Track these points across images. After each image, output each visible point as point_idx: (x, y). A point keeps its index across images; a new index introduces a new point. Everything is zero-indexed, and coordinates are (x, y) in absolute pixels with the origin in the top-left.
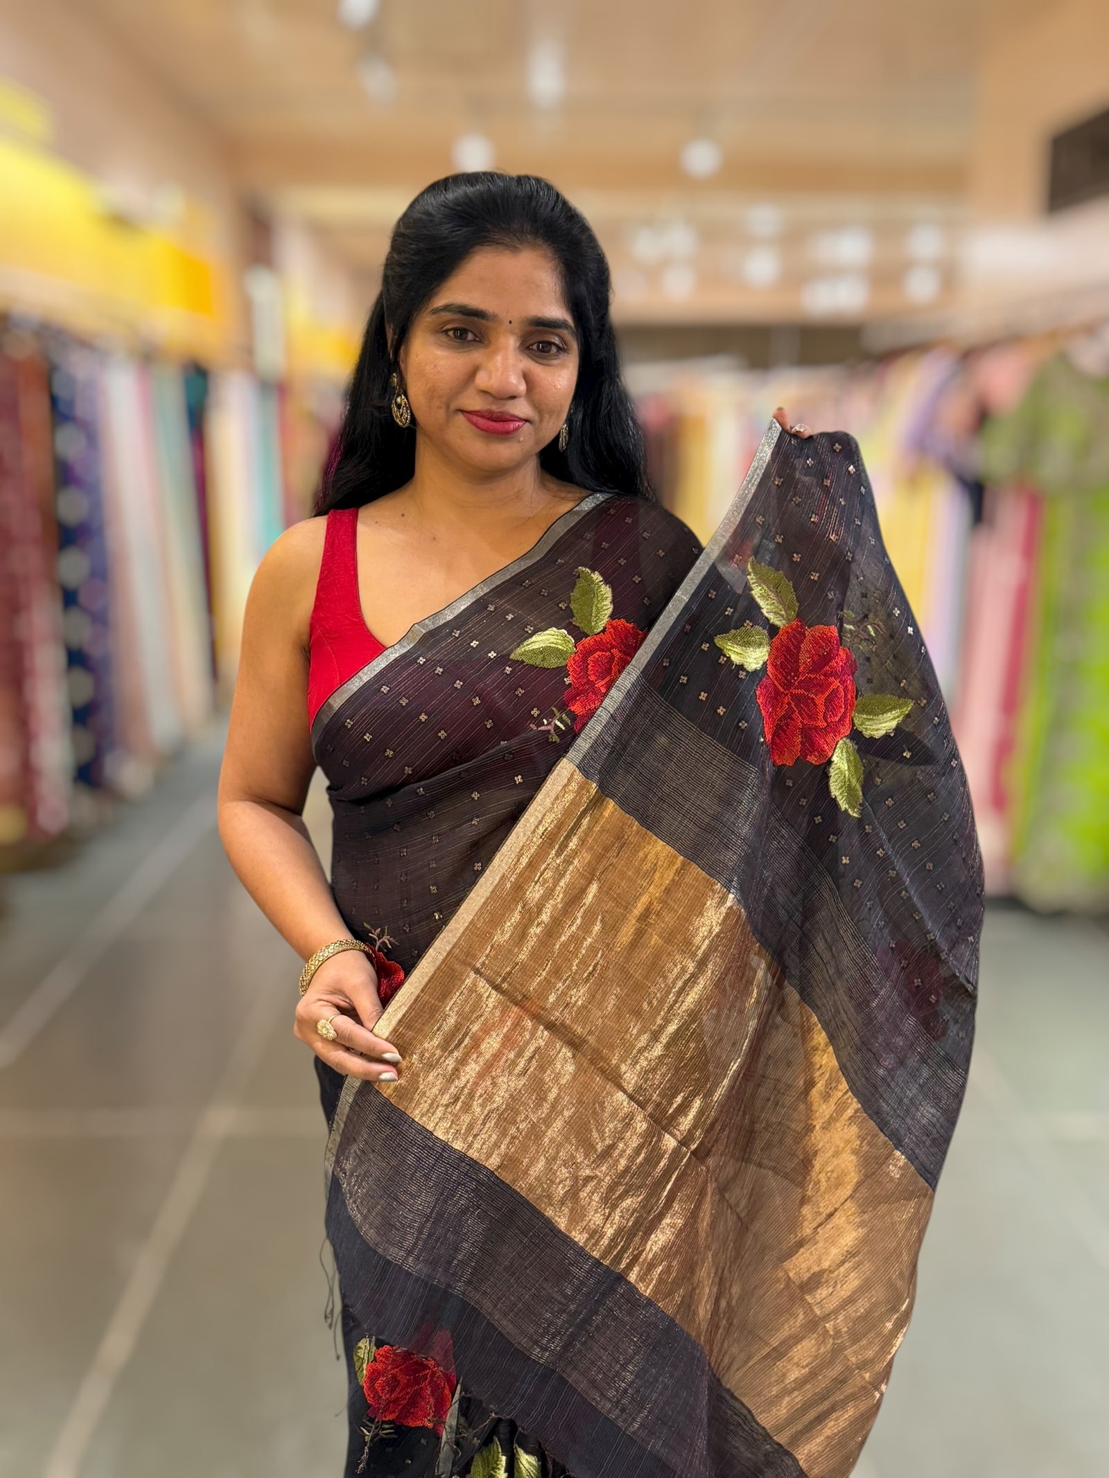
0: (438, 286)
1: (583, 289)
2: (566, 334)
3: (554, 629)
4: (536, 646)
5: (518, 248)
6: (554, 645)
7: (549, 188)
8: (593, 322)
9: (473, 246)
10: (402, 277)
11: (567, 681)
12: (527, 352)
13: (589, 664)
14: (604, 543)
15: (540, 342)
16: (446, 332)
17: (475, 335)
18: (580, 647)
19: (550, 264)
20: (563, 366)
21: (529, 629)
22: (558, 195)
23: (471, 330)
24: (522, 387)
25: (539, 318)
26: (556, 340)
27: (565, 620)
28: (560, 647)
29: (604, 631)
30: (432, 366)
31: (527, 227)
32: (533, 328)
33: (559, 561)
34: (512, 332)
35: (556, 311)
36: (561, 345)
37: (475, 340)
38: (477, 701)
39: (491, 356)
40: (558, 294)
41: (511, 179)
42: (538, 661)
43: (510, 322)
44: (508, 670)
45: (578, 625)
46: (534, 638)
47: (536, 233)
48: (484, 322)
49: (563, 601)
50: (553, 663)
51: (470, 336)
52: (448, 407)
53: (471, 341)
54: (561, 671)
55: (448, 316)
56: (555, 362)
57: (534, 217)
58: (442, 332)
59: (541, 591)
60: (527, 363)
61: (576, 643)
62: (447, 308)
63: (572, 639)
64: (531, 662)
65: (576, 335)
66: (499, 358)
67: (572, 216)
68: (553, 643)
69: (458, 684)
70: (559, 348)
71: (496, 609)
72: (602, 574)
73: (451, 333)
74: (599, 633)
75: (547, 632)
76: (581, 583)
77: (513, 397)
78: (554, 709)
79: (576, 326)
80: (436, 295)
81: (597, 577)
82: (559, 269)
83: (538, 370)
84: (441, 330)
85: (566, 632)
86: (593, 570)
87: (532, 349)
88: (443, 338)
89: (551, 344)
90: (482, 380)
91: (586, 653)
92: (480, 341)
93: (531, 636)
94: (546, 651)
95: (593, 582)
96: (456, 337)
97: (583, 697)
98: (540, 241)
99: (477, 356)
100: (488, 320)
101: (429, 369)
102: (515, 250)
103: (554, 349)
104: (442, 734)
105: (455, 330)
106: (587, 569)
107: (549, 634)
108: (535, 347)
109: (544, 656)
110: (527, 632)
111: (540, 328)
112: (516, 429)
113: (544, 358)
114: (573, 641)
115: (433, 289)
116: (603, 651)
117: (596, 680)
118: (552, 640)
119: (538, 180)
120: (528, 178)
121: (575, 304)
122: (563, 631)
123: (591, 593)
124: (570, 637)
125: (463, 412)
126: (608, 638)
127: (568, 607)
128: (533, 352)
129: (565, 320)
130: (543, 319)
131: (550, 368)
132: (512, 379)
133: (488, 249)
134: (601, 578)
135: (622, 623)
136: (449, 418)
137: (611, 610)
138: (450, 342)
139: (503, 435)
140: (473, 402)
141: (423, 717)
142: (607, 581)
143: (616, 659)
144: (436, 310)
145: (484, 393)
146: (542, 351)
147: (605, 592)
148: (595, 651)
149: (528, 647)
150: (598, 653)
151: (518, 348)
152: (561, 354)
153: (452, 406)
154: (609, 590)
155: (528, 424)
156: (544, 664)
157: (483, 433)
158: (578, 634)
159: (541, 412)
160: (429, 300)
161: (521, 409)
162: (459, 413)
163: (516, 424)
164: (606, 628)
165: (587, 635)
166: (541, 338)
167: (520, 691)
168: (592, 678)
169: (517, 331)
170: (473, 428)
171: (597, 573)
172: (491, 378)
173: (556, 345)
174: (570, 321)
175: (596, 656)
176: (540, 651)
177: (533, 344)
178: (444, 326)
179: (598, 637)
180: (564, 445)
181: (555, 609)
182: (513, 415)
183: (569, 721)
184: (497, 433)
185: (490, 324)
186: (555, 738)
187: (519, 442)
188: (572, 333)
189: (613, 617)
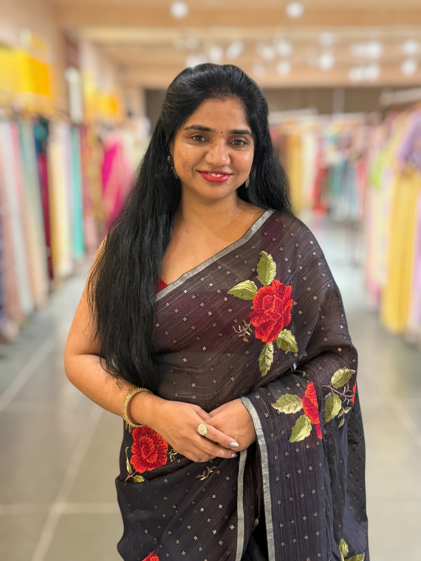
0: (188, 117)
1: (255, 116)
2: (248, 136)
3: (249, 281)
4: (239, 288)
5: (224, 99)
6: (248, 289)
7: (238, 70)
8: (260, 129)
9: (203, 99)
10: (172, 113)
11: (252, 308)
12: (230, 145)
13: (263, 301)
14: (273, 238)
15: (235, 141)
16: (192, 138)
17: (205, 139)
18: (259, 292)
19: (240, 106)
20: (247, 150)
21: (237, 281)
22: (243, 73)
23: (204, 136)
24: (228, 161)
25: (235, 130)
26: (243, 139)
27: (253, 276)
28: (250, 290)
29: (271, 285)
30: (186, 152)
31: (229, 89)
32: (232, 135)
33: (253, 247)
34: (223, 137)
35: (243, 126)
36: (245, 141)
37: (205, 141)
38: (210, 313)
39: (213, 148)
40: (244, 119)
41: (221, 67)
42: (239, 296)
43: (222, 133)
44: (226, 299)
45: (260, 280)
46: (239, 285)
47: (233, 92)
48: (208, 132)
49: (253, 267)
50: (246, 297)
51: (203, 139)
52: (192, 169)
53: (204, 141)
54: (249, 302)
55: (192, 131)
56: (243, 149)
57: (232, 85)
58: (190, 138)
59: (244, 262)
60: (230, 151)
61: (258, 289)
62: (192, 127)
63: (256, 287)
64: (237, 296)
65: (252, 136)
66: (217, 148)
67: (249, 82)
68: (247, 288)
69: (202, 305)
70: (245, 143)
71: (222, 268)
72: (272, 256)
73: (194, 138)
74: (269, 286)
75: (245, 282)
76: (262, 260)
77: (223, 166)
78: (244, 321)
79: (252, 132)
80: (187, 121)
81: (270, 257)
82: (244, 107)
83: (235, 153)
84: (190, 137)
85: (254, 283)
86: (269, 253)
87: (232, 144)
88: (191, 141)
89: (240, 141)
90: (209, 158)
91: (262, 295)
92: (208, 141)
94: (243, 291)
95: (268, 259)
96: (196, 139)
97: (258, 318)
98: (235, 95)
99: (206, 148)
100: (211, 132)
101: (184, 154)
102: (223, 100)
103: (242, 143)
104: (193, 328)
105: (196, 136)
106: (266, 253)
107: (246, 283)
108: (233, 143)
109: (243, 293)
111: (236, 134)
112: (226, 180)
113: (238, 147)
114: (257, 288)
115: (186, 118)
116: (270, 295)
117: (265, 309)
118: (247, 286)
119: (233, 67)
120: (228, 66)
121: (251, 123)
122: (253, 282)
123: (266, 265)
124: (255, 286)
125: (199, 171)
126: (273, 288)
127: (256, 271)
128: (233, 145)
129: (247, 130)
130: (237, 131)
131: (242, 152)
132: (224, 158)
133: (211, 100)
134: (272, 258)
135: (278, 282)
136: (194, 175)
137: (275, 275)
138: (194, 142)
139: (219, 182)
140: (205, 168)
141: (185, 319)
142: (274, 260)
143: (275, 300)
144: (187, 129)
145: (210, 164)
146: (237, 144)
147: (273, 265)
148: (266, 294)
149: (236, 289)
150: (268, 296)
151: (226, 144)
152: (246, 145)
153: (194, 169)
154: (275, 264)
155: (231, 176)
156: (242, 298)
157: (210, 182)
158: (259, 285)
159: (236, 171)
160: (184, 123)
161: (227, 170)
162: (198, 173)
163: (225, 178)
164: (272, 283)
165: (263, 286)
166: (236, 139)
167: (230, 310)
168: (263, 308)
169: (225, 136)
170: (205, 180)
171: (270, 255)
172: (213, 157)
173: (243, 142)
174: (249, 129)
175: (266, 297)
176: (242, 291)
177: (233, 142)
178: (191, 135)
179: (268, 288)
180: (247, 185)
181: (250, 271)
182: (225, 172)
183: (251, 331)
184: (217, 182)
185: (213, 134)
186: (246, 340)
187: (228, 185)
188: (250, 136)
189: (275, 278)
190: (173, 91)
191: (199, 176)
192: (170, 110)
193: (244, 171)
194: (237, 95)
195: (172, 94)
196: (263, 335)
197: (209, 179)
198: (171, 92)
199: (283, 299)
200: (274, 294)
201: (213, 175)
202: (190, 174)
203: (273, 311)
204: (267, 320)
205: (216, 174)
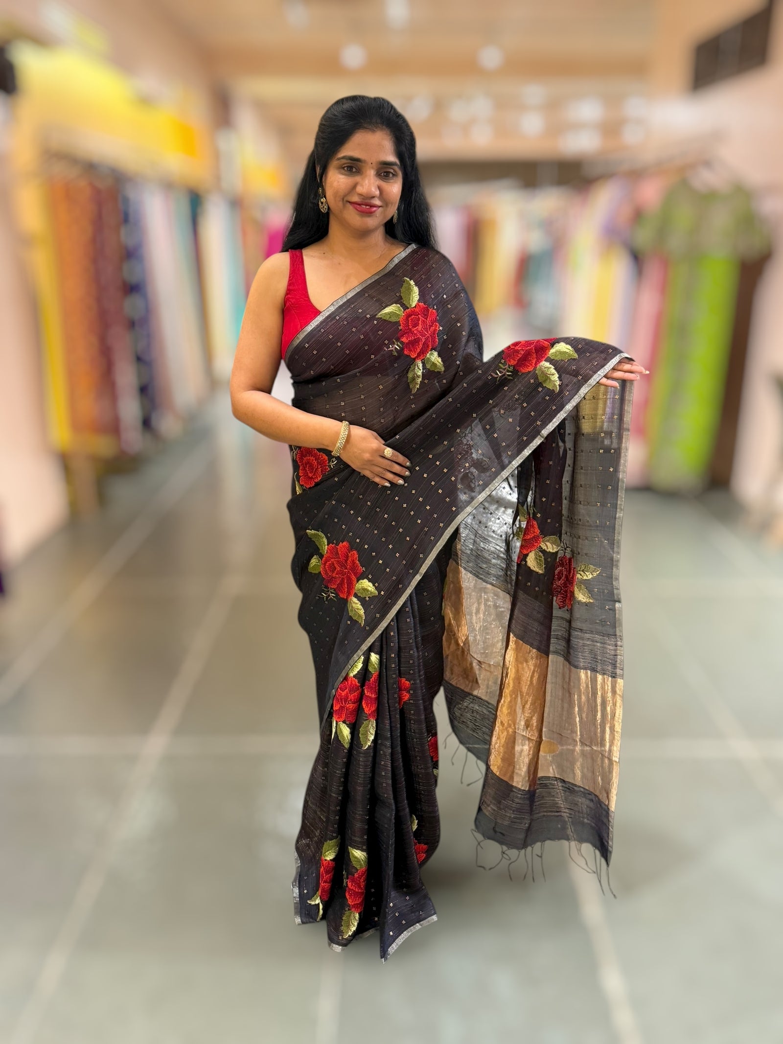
0: (340, 148)
1: (403, 148)
2: (396, 168)
3: (395, 304)
4: (387, 312)
5: (374, 130)
6: (395, 312)
7: (388, 103)
8: (408, 162)
9: (355, 129)
10: (324, 144)
11: (400, 328)
12: (380, 177)
13: (409, 321)
14: (415, 267)
15: (385, 172)
16: (343, 168)
17: (356, 169)
18: (405, 313)
19: (389, 137)
20: (395, 182)
21: (384, 305)
23: (355, 167)
24: (377, 193)
25: (384, 161)
26: (392, 171)
27: (399, 301)
28: (397, 313)
29: (415, 307)
30: (337, 183)
31: (379, 121)
32: (382, 166)
33: (396, 274)
34: (373, 168)
35: (392, 158)
36: (394, 173)
37: (356, 172)
38: (362, 337)
39: (363, 179)
40: (392, 151)
41: (371, 98)
42: (387, 318)
43: (372, 163)
44: (375, 322)
46: (386, 309)
47: (382, 123)
48: (359, 163)
49: (398, 292)
50: (393, 319)
51: (354, 170)
52: (343, 200)
54: (397, 323)
55: (344, 161)
56: (392, 181)
57: (382, 116)
59: (389, 287)
60: (379, 182)
61: (404, 311)
62: (344, 158)
64: (385, 319)
65: (400, 168)
67: (399, 116)
69: (354, 330)
70: (394, 175)
71: (369, 295)
73: (346, 169)
74: (413, 308)
75: (392, 305)
76: (405, 285)
77: (374, 197)
78: (394, 340)
79: (401, 165)
80: (339, 151)
81: (412, 282)
82: (393, 139)
83: (384, 184)
84: (341, 168)
86: (411, 279)
87: (381, 175)
88: (343, 171)
89: (389, 173)
90: (359, 189)
91: (408, 316)
92: (358, 172)
93: (385, 307)
94: (391, 314)
95: (410, 285)
96: (347, 170)
97: (407, 335)
98: (384, 127)
99: (358, 178)
100: (362, 162)
101: (335, 184)
102: (373, 131)
103: (391, 175)
104: (347, 352)
105: (348, 167)
106: (408, 279)
107: (393, 307)
108: (383, 174)
109: (391, 316)
111: (385, 166)
112: (374, 211)
113: (387, 179)
115: (338, 149)
116: (415, 315)
117: (412, 328)
118: (394, 309)
119: (383, 99)
120: (379, 98)
121: (400, 155)
122: (399, 305)
123: (409, 290)
124: (401, 308)
125: (350, 202)
126: (417, 310)
127: (400, 295)
129: (396, 162)
130: (386, 162)
131: (390, 183)
132: (373, 189)
133: (362, 130)
134: (414, 283)
135: (421, 304)
136: (344, 205)
137: (418, 298)
138: (345, 172)
139: (369, 214)
140: (355, 199)
141: (339, 344)
142: (416, 285)
143: (420, 320)
144: (339, 159)
145: (360, 195)
146: (385, 176)
147: (416, 290)
148: (412, 315)
149: (384, 312)
150: (413, 316)
151: (376, 175)
152: (394, 178)
153: (345, 199)
154: (417, 289)
155: (380, 209)
156: (390, 320)
158: (405, 307)
159: (386, 203)
160: (336, 154)
161: (377, 202)
162: (348, 203)
163: (375, 209)
164: (416, 305)
165: (408, 308)
166: (385, 170)
167: (380, 332)
168: (410, 327)
169: (375, 167)
170: (355, 210)
171: (412, 281)
172: (363, 188)
173: (392, 173)
174: (398, 162)
175: (412, 317)
176: (389, 314)
178: (343, 166)
179: (413, 310)
180: (395, 220)
181: (395, 296)
182: (375, 204)
183: (401, 346)
184: (367, 213)
185: (363, 164)
186: (395, 354)
187: (376, 217)
188: (399, 168)
189: (419, 301)
190: (325, 121)
191: (350, 208)
192: (322, 140)
193: (392, 204)
194: (387, 127)
195: (324, 125)
196: (412, 351)
197: (359, 209)
198: (324, 123)
199: (428, 319)
200: (419, 314)
201: (364, 206)
202: (341, 204)
203: (420, 329)
204: (416, 337)
205: (366, 205)
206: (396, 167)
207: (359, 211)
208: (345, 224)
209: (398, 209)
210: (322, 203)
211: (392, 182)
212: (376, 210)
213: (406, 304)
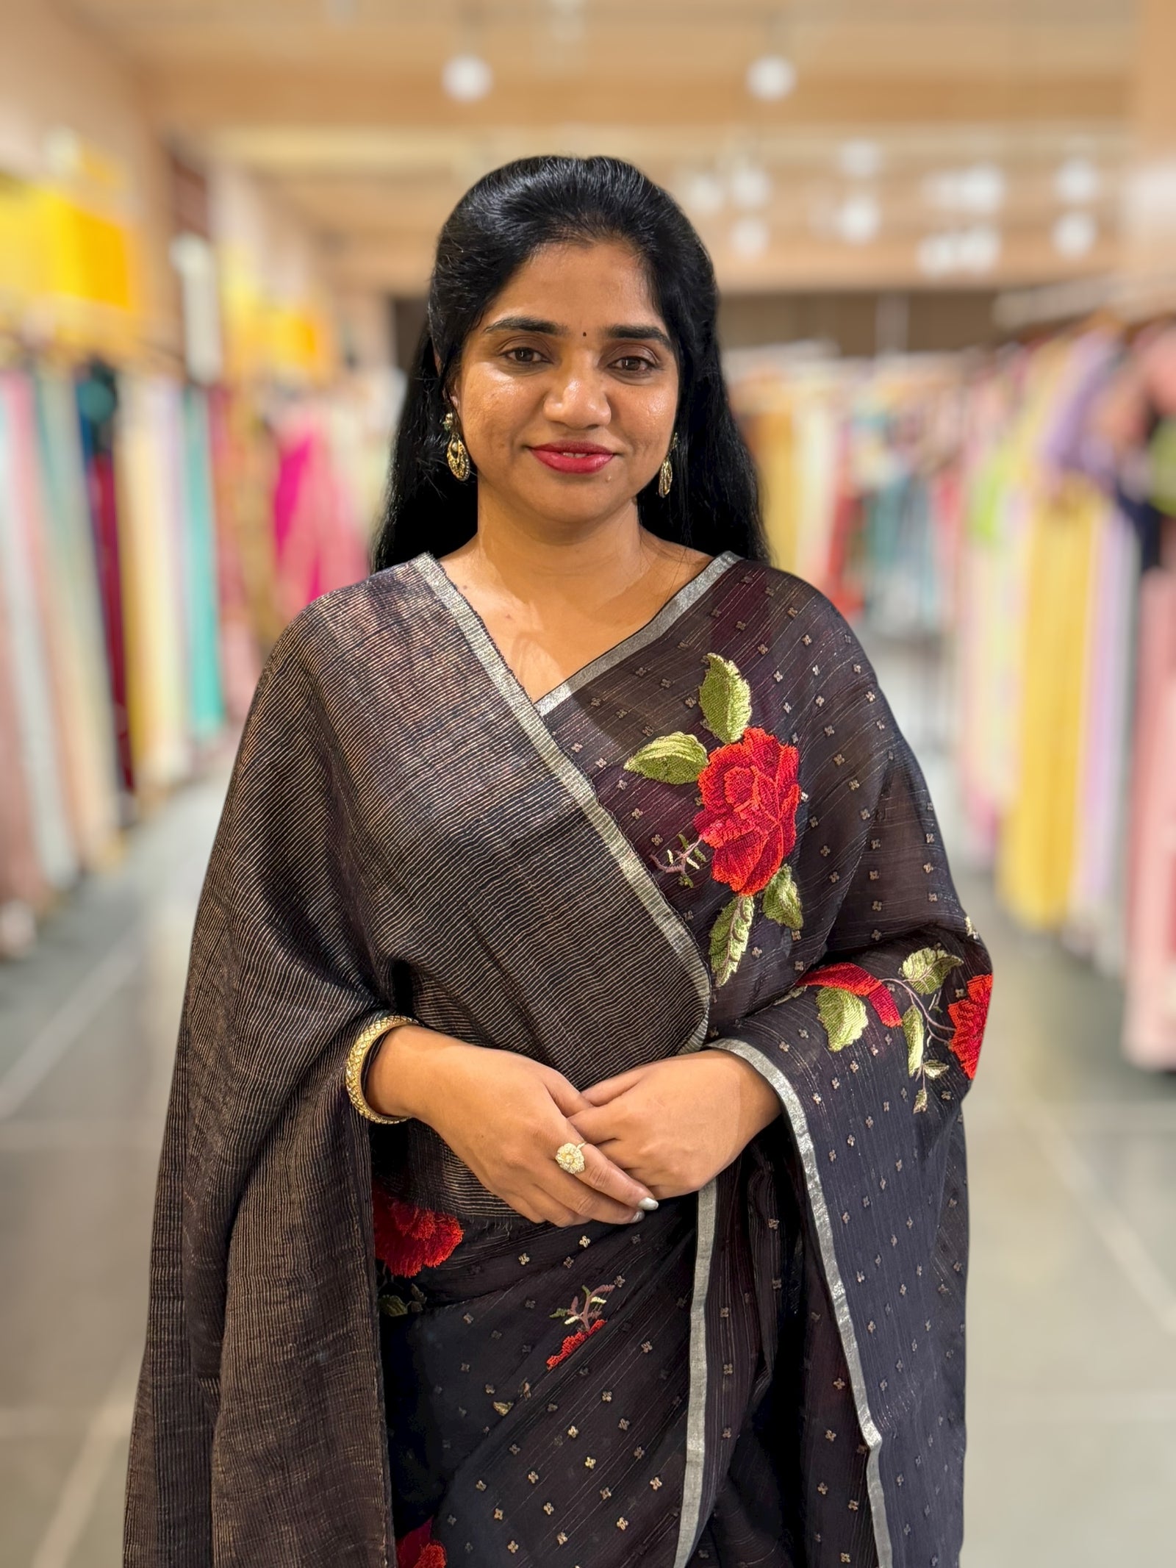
0: (493, 297)
2: (658, 344)
3: (680, 734)
4: (656, 755)
5: (590, 243)
6: (681, 755)
9: (534, 244)
10: (450, 291)
11: (699, 801)
12: (608, 370)
13: (725, 782)
14: (739, 622)
15: (624, 359)
16: (506, 354)
17: (542, 355)
18: (713, 759)
19: (631, 260)
20: (657, 385)
21: (649, 734)
23: (537, 349)
24: (605, 413)
25: (621, 327)
26: (646, 354)
27: (694, 722)
28: (688, 758)
29: (742, 740)
30: (489, 396)
31: (600, 215)
32: (614, 340)
33: (682, 644)
34: (588, 347)
35: (643, 316)
36: (651, 360)
37: (542, 361)
39: (563, 378)
40: (645, 297)
42: (658, 773)
43: (585, 334)
44: (621, 784)
45: (710, 729)
46: (655, 744)
47: (613, 223)
48: (551, 336)
49: (690, 696)
50: (678, 777)
51: (536, 357)
52: (512, 443)
53: (538, 362)
54: (688, 790)
55: (506, 333)
56: (645, 381)
57: (609, 206)
58: (501, 355)
59: (662, 682)
60: (609, 385)
61: (708, 754)
62: (503, 325)
63: (703, 748)
64: (652, 775)
65: (670, 345)
66: (572, 379)
68: (679, 752)
70: (650, 365)
71: (602, 703)
72: (738, 666)
73: (512, 355)
74: (736, 743)
75: (672, 737)
76: (711, 675)
77: (595, 426)
78: (681, 837)
79: (670, 334)
80: (492, 308)
81: (731, 668)
82: (643, 265)
83: (623, 391)
84: (498, 353)
85: (696, 739)
86: (727, 659)
87: (615, 367)
88: (504, 362)
89: (639, 359)
90: (556, 409)
91: (723, 766)
92: (550, 362)
93: (651, 740)
94: (668, 762)
95: (726, 674)
96: (519, 359)
97: (718, 824)
99: (543, 379)
100: (556, 334)
101: (487, 398)
102: (585, 244)
103: (643, 366)
105: (517, 351)
106: (719, 657)
107: (674, 740)
108: (619, 364)
109: (668, 769)
110: (646, 735)
111: (623, 339)
112: (601, 467)
113: (631, 377)
114: (705, 751)
115: (486, 302)
116: (741, 766)
117: (735, 803)
118: (677, 749)
121: (667, 307)
122: (692, 736)
123: (724, 691)
124: (701, 745)
125: (530, 448)
126: (747, 749)
127: (697, 705)
128: (616, 370)
129: (656, 328)
130: (626, 328)
131: (642, 388)
132: (592, 406)
133: (552, 246)
134: (737, 671)
135: (760, 732)
136: (513, 458)
137: (749, 714)
138: (511, 366)
139: (584, 473)
140: (545, 436)
142: (744, 674)
143: (756, 779)
144: (492, 329)
145: (557, 423)
146: (629, 369)
147: (742, 690)
148: (733, 765)
149: (647, 757)
150: (737, 769)
151: (599, 366)
152: (654, 373)
153: (516, 439)
154: (747, 687)
155: (616, 458)
156: (668, 779)
157: (557, 472)
158: (710, 741)
159: (634, 443)
161: (607, 440)
162: (527, 452)
163: (600, 459)
164: (743, 737)
165: (721, 744)
166: (624, 354)
167: (636, 815)
168: (729, 801)
169: (597, 346)
170: (546, 468)
171: (731, 663)
172: (563, 404)
173: (647, 361)
174: (661, 326)
175: (733, 771)
176: (665, 764)
177: (616, 361)
178: (502, 348)
179: (735, 748)
180: (665, 488)
181: (682, 706)
182: (598, 447)
183: (703, 858)
184: (576, 471)
185: (560, 339)
186: (688, 882)
187: (607, 481)
188: (667, 344)
189: (752, 722)
191: (530, 460)
192: (444, 283)
193: (648, 444)
194: (624, 232)
196: (735, 872)
197: (556, 465)
199: (777, 777)
200: (752, 763)
201: (570, 455)
202: (504, 454)
203: (755, 807)
204: (744, 832)
205: (575, 452)
206: (657, 342)
207: (556, 469)
208: (517, 506)
209: (672, 456)
210: (455, 454)
211: (649, 385)
212: (604, 463)
213: (715, 731)
